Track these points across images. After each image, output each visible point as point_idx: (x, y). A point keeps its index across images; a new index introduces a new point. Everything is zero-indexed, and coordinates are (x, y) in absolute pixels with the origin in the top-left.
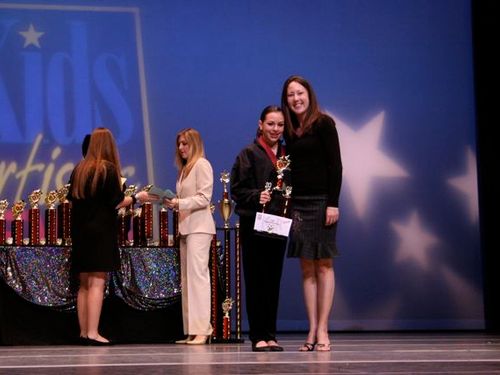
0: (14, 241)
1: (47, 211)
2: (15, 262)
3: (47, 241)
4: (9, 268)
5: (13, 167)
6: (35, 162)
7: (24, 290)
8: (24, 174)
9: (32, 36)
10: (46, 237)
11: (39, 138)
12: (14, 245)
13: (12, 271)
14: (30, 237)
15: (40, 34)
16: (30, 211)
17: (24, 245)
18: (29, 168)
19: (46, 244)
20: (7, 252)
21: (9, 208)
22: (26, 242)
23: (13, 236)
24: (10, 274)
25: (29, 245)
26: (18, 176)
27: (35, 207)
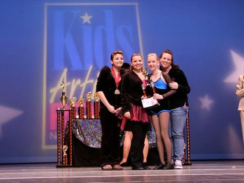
0: (79, 117)
1: (95, 102)
2: (80, 127)
3: (95, 117)
4: (77, 130)
5: (79, 81)
6: (89, 79)
7: (85, 140)
8: (84, 85)
9: (86, 18)
10: (95, 115)
11: (91, 67)
12: (79, 118)
13: (79, 131)
14: (87, 115)
15: (91, 17)
16: (87, 102)
17: (84, 119)
18: (87, 82)
19: (95, 118)
20: (76, 122)
21: (77, 101)
22: (85, 117)
23: (79, 115)
24: (78, 133)
25: (87, 119)
26: (81, 86)
27: (89, 100)
